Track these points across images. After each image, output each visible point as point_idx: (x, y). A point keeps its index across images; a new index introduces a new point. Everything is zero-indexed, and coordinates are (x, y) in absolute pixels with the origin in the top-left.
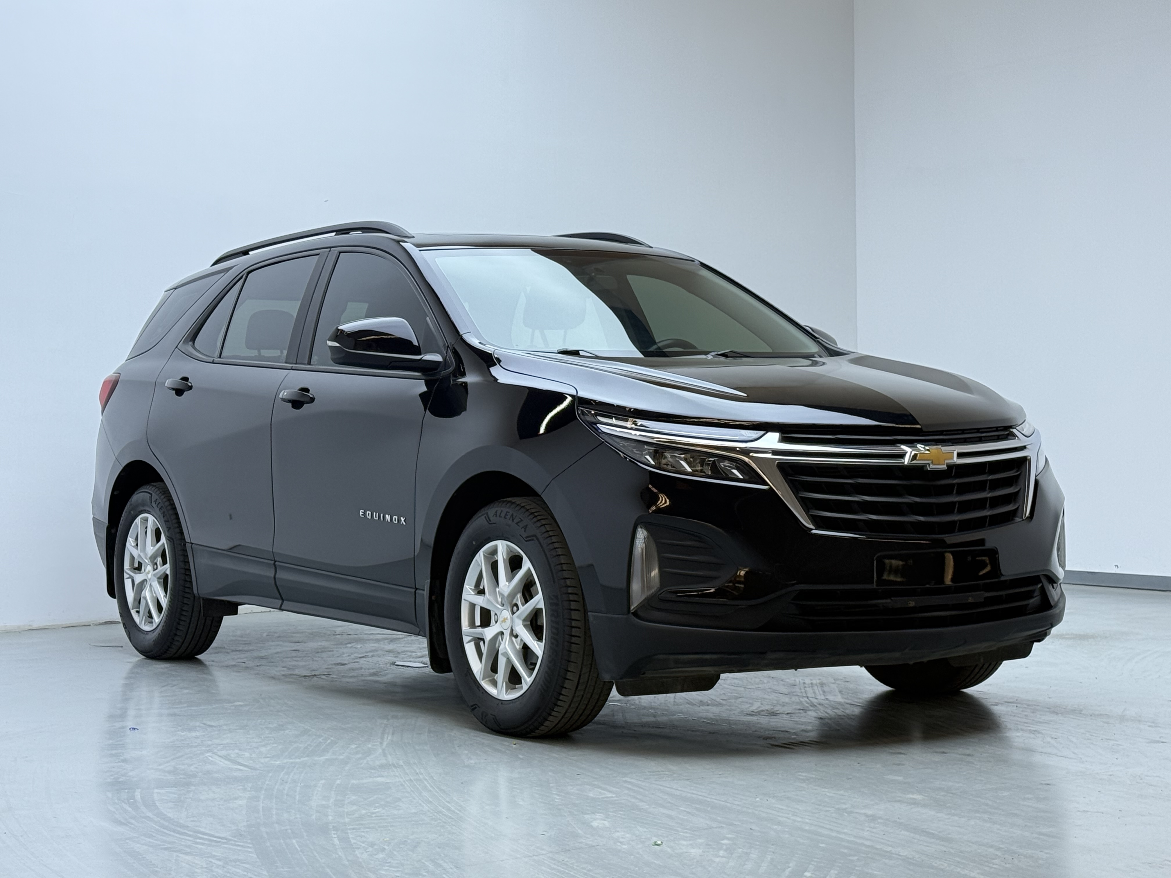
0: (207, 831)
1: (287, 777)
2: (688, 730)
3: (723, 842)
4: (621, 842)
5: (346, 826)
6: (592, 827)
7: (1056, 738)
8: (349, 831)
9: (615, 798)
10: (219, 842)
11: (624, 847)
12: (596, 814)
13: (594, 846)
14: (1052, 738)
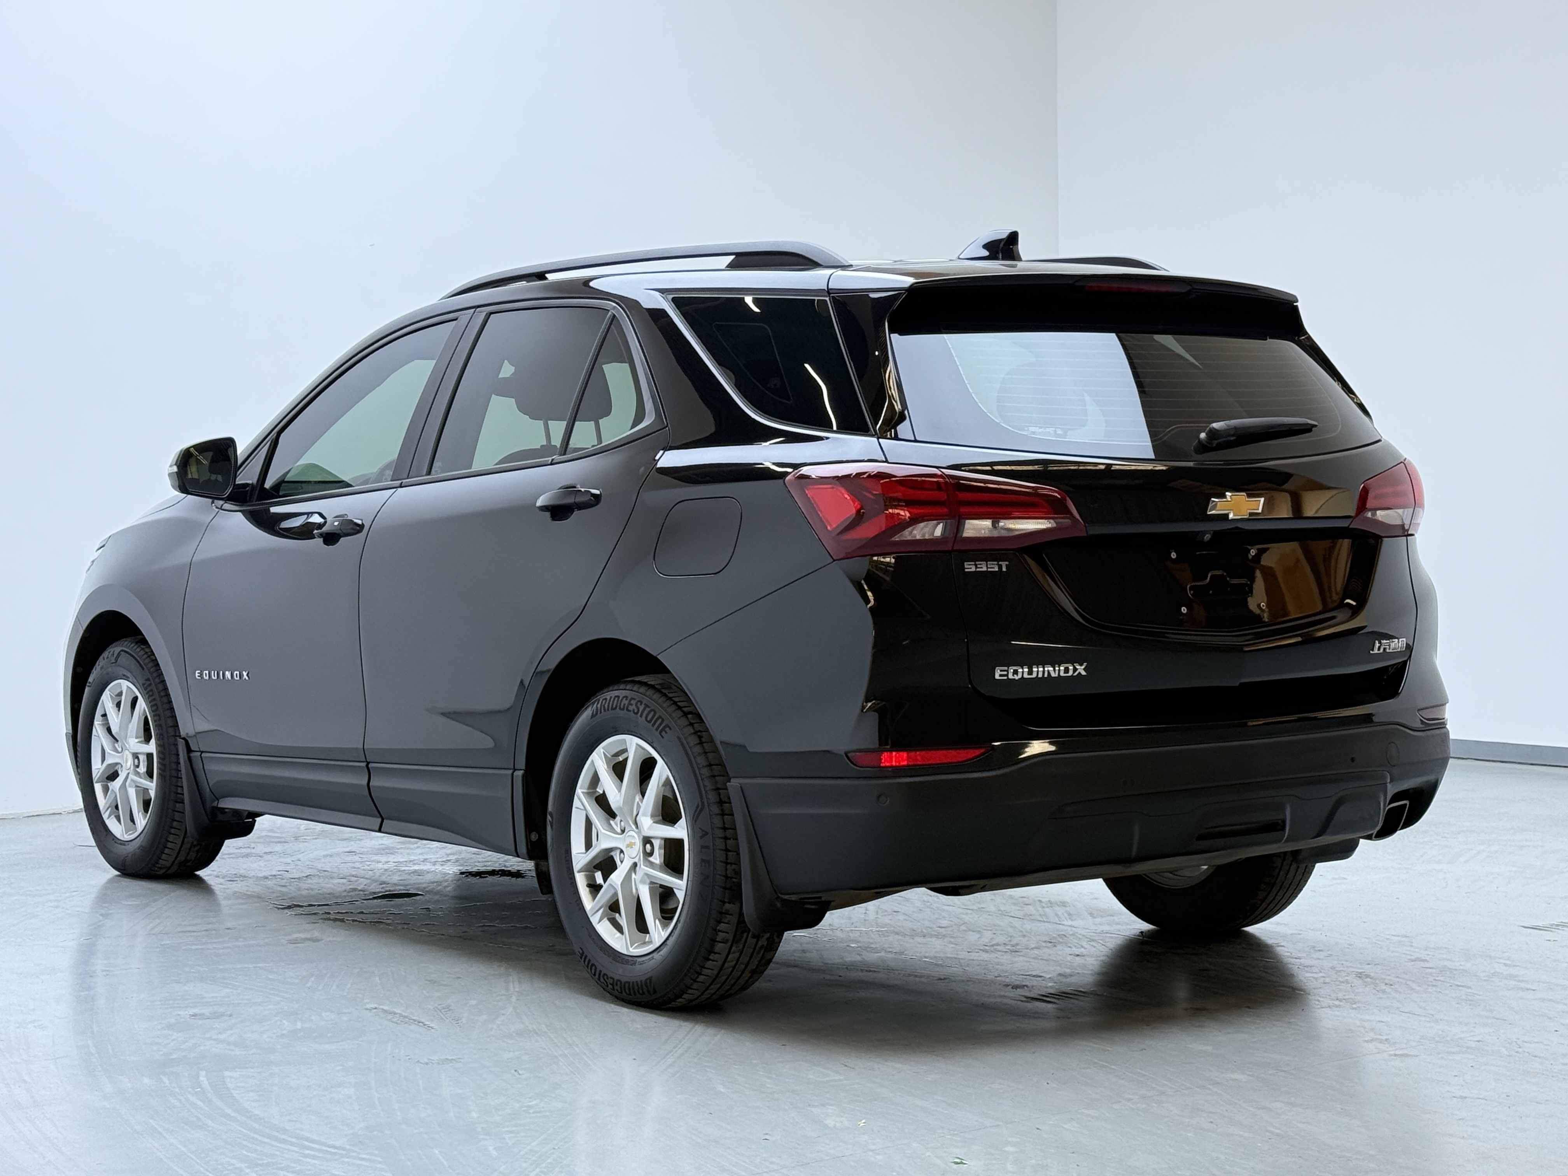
0: (315, 1137)
1: (397, 1051)
2: (910, 975)
3: (1006, 1149)
4: (872, 1151)
5: (499, 1127)
6: (826, 1126)
7: (1391, 985)
8: (506, 1136)
9: (845, 1082)
10: (335, 1154)
11: (879, 1157)
12: (827, 1106)
13: (839, 1157)
14: (1386, 984)
